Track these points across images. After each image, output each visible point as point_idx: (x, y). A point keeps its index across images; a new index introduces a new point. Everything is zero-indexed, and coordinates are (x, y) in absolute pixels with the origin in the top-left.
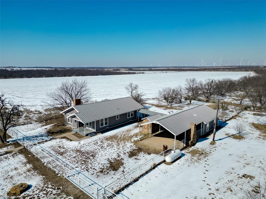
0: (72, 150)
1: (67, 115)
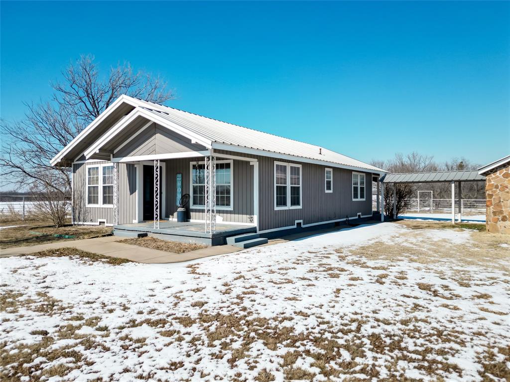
0: (154, 324)
1: (88, 167)
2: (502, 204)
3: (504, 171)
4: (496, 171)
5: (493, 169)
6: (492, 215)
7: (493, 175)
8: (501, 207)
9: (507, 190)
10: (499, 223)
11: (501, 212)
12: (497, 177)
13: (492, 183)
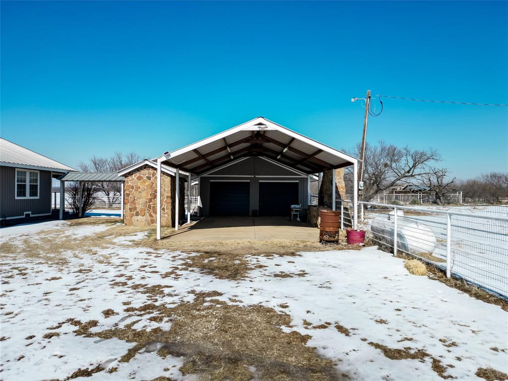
2: (136, 201)
3: (138, 174)
4: (132, 174)
5: (130, 172)
6: (129, 211)
7: (130, 178)
8: (135, 204)
9: (140, 190)
10: (133, 217)
11: (135, 208)
12: (133, 179)
13: (130, 184)
